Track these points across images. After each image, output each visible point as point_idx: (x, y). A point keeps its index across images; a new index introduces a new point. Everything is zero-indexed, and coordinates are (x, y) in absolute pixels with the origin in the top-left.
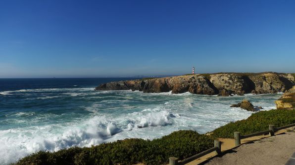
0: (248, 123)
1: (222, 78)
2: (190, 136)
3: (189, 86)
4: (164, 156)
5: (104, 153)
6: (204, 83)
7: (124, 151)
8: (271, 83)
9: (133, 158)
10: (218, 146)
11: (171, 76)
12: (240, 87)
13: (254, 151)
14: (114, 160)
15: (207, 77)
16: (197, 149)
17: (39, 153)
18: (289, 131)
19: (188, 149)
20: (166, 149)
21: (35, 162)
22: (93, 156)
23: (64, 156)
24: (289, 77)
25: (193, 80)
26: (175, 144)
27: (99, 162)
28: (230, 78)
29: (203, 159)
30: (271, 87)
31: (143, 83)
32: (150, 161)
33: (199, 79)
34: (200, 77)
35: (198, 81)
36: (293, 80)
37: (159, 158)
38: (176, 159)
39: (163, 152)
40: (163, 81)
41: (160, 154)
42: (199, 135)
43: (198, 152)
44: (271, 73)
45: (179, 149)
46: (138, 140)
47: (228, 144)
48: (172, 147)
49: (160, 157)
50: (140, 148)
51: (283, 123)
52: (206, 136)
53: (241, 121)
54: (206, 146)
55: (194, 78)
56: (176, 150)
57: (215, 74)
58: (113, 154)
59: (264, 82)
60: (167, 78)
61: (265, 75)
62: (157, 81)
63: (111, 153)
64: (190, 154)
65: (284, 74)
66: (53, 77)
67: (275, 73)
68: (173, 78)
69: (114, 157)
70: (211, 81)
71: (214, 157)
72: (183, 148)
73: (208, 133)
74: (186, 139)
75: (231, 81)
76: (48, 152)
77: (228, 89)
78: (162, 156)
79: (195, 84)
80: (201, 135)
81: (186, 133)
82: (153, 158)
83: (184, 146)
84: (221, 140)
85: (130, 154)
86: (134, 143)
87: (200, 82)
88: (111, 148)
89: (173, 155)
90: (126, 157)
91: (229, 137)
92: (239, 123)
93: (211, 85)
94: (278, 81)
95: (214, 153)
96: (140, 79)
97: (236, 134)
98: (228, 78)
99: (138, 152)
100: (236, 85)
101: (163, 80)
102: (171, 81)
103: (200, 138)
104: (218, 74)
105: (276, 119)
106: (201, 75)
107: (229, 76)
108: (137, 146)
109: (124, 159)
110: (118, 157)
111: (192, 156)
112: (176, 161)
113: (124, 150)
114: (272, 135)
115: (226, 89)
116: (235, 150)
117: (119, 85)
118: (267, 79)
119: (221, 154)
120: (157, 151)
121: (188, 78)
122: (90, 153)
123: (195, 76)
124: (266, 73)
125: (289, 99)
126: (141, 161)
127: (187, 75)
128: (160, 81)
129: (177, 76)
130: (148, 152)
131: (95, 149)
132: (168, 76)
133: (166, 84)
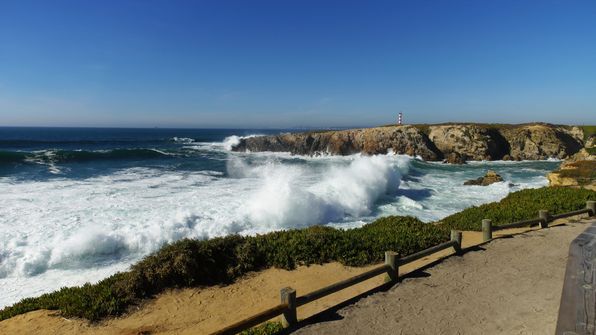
1: (451, 132)
2: (409, 225)
4: (371, 252)
5: (277, 244)
6: (418, 141)
7: (309, 243)
8: (541, 144)
9: (323, 254)
10: (456, 240)
11: (359, 128)
12: (484, 149)
13: (514, 250)
14: (295, 255)
15: (424, 131)
16: (421, 243)
18: (573, 221)
19: (407, 242)
20: (373, 242)
21: (184, 253)
22: (263, 249)
23: (221, 246)
24: (575, 132)
25: (399, 135)
27: (272, 257)
28: (466, 133)
30: (540, 150)
31: (310, 140)
32: (350, 259)
33: (409, 134)
34: (412, 130)
35: (407, 137)
36: (581, 138)
37: (363, 255)
38: (396, 254)
40: (345, 137)
41: (365, 249)
42: (423, 225)
44: (541, 124)
45: (394, 243)
47: (470, 239)
48: (381, 240)
49: (366, 253)
50: (333, 240)
51: (563, 208)
54: (435, 240)
55: (400, 131)
57: (438, 125)
58: (292, 246)
59: (528, 142)
60: (352, 131)
61: (530, 127)
62: (335, 137)
63: (289, 246)
64: (411, 251)
65: (566, 127)
66: (153, 127)
67: (548, 125)
68: (364, 131)
69: (294, 252)
70: (431, 137)
71: (450, 256)
72: (399, 242)
74: (404, 228)
75: (466, 139)
81: (401, 221)
82: (355, 255)
83: (401, 238)
85: (318, 248)
87: (410, 139)
88: (288, 239)
89: (390, 249)
90: (313, 253)
91: (471, 229)
92: (486, 209)
93: (431, 145)
94: (554, 138)
95: (450, 251)
96: (306, 132)
97: (485, 223)
98: (462, 133)
99: (329, 244)
100: (475, 144)
101: (345, 134)
102: (359, 137)
103: (425, 228)
104: (444, 124)
106: (413, 126)
107: (464, 129)
108: (327, 236)
109: (310, 254)
110: (301, 251)
112: (397, 256)
114: (545, 226)
115: (457, 153)
116: (484, 247)
118: (533, 135)
119: (460, 252)
120: (359, 245)
121: (390, 131)
122: (258, 245)
123: (403, 128)
124: (532, 124)
125: (573, 170)
126: (335, 259)
127: (387, 126)
128: (340, 137)
129: (370, 127)
130: (346, 245)
131: (264, 239)
132: (353, 128)
133: (350, 141)
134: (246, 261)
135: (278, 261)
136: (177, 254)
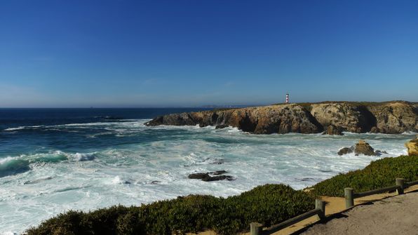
0: (365, 176)
1: (328, 109)
2: (281, 193)
3: (280, 121)
4: (243, 221)
5: (158, 214)
6: (302, 116)
7: (187, 213)
8: (401, 117)
9: (199, 223)
10: (320, 208)
11: (255, 106)
12: (355, 122)
14: (172, 225)
15: (306, 108)
16: (290, 211)
17: (69, 213)
19: (277, 211)
20: (246, 210)
21: (63, 226)
22: (143, 220)
23: (103, 218)
25: (287, 112)
26: (258, 203)
27: (151, 227)
28: (341, 110)
29: (300, 225)
30: (401, 123)
31: (215, 117)
32: (223, 227)
33: (295, 111)
34: (297, 108)
35: (293, 113)
37: (236, 224)
38: (261, 225)
39: (242, 216)
40: (243, 114)
41: (238, 217)
42: (294, 192)
43: (293, 217)
44: (400, 102)
45: (264, 211)
46: (206, 198)
47: (336, 205)
48: (254, 208)
49: (238, 222)
50: (209, 209)
52: (303, 193)
53: (356, 171)
54: (303, 207)
55: (287, 108)
56: (261, 212)
57: (318, 103)
58: (171, 216)
59: (390, 116)
60: (249, 109)
61: (391, 105)
62: (235, 113)
63: (168, 215)
64: (281, 219)
67: (406, 102)
68: (258, 108)
69: (172, 222)
70: (312, 113)
71: (315, 224)
72: (270, 210)
73: (307, 188)
74: (275, 196)
75: (341, 114)
76: (82, 212)
77: (337, 124)
78: (240, 220)
79: (289, 118)
80: (297, 191)
81: (275, 189)
83: (272, 206)
84: (325, 199)
85: (195, 217)
86: (201, 202)
87: (296, 115)
88: (169, 208)
89: (256, 220)
90: (190, 222)
91: (337, 196)
92: (352, 175)
93: (313, 119)
94: (411, 113)
95: (315, 218)
96: (211, 110)
97: (347, 191)
98: (337, 110)
99: (206, 214)
100: (348, 119)
101: (243, 111)
102: (254, 114)
103: (295, 196)
104: (323, 103)
105: (406, 169)
106: (298, 104)
107: (339, 106)
108: (206, 206)
109: (187, 224)
110: (178, 221)
111: (282, 221)
112: (260, 228)
113: (187, 211)
114: (401, 192)
115: (334, 126)
116: (346, 214)
117: (182, 119)
118: (394, 110)
119: (324, 220)
120: (232, 214)
121: (280, 108)
122: (139, 215)
123: (289, 106)
124: (393, 102)
126: (210, 227)
127: (277, 105)
128: (239, 113)
129: (263, 106)
130: (221, 214)
131: (146, 209)
132: (249, 106)
133: (247, 117)
134: (125, 231)
135: (155, 231)
136: (56, 227)
